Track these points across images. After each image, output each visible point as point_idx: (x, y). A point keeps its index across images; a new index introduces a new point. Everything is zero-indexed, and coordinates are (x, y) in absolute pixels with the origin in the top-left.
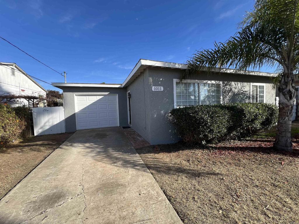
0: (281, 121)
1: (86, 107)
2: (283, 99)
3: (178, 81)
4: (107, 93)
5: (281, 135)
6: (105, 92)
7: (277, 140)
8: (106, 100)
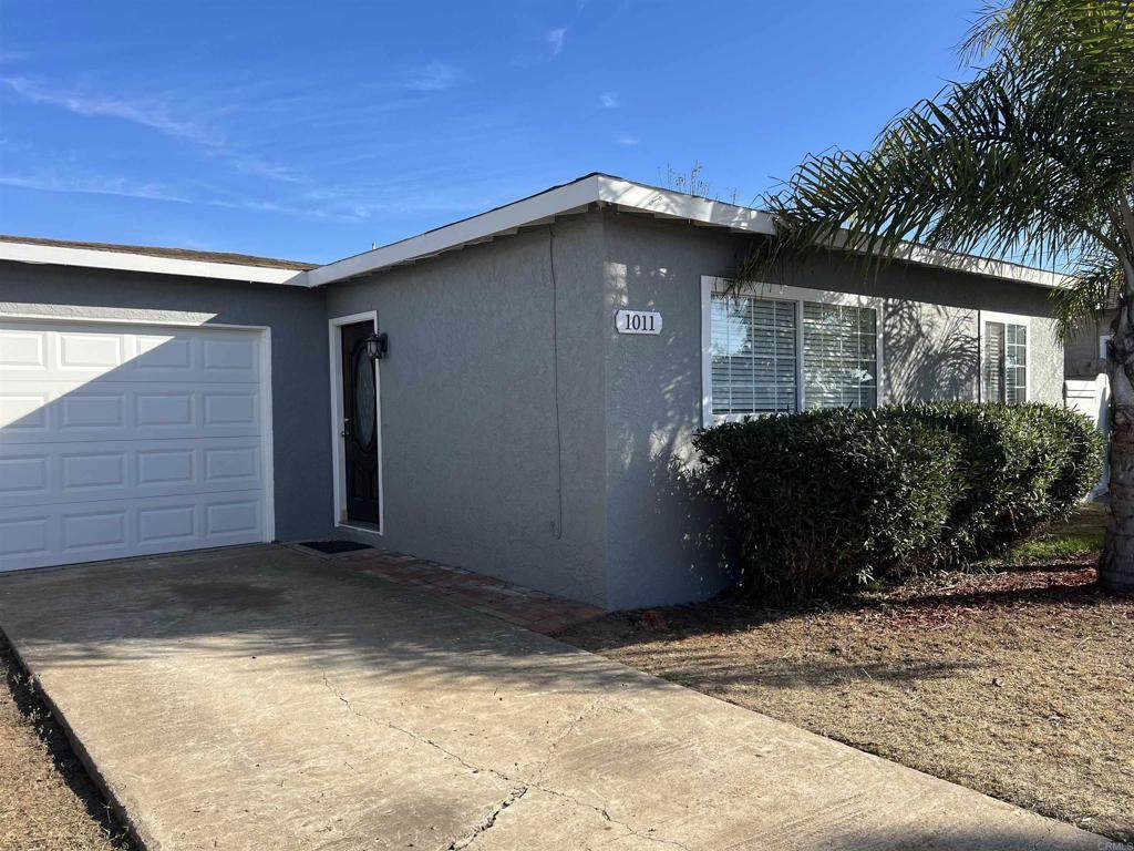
0: (1121, 477)
1: (41, 411)
2: (1127, 391)
3: (721, 284)
4: (197, 319)
5: (1122, 532)
6: (188, 310)
7: (1111, 553)
8: (187, 366)
